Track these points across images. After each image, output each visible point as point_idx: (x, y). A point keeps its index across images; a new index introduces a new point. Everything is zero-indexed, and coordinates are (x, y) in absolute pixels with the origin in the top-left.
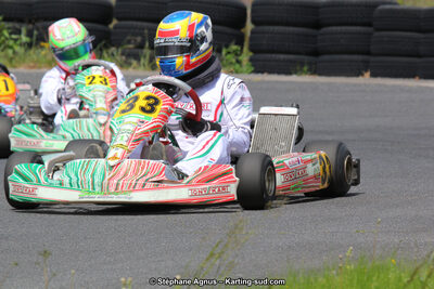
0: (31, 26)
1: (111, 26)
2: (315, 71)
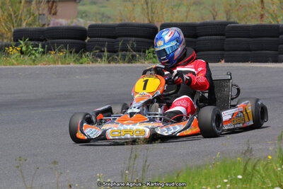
0: (44, 42)
1: (86, 41)
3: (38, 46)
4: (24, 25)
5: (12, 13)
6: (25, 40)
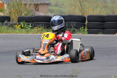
0: (32, 23)
2: (103, 33)
3: (29, 25)
4: (23, 15)
5: (18, 9)
6: (23, 22)
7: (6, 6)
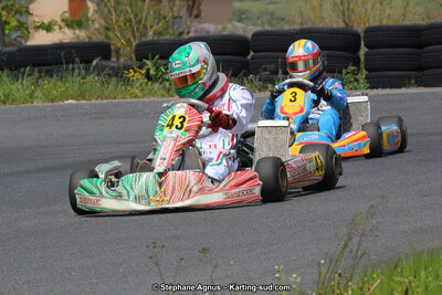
1: (249, 57)
4: (150, 36)
5: (132, 17)
6: (153, 58)
7: (91, 6)
